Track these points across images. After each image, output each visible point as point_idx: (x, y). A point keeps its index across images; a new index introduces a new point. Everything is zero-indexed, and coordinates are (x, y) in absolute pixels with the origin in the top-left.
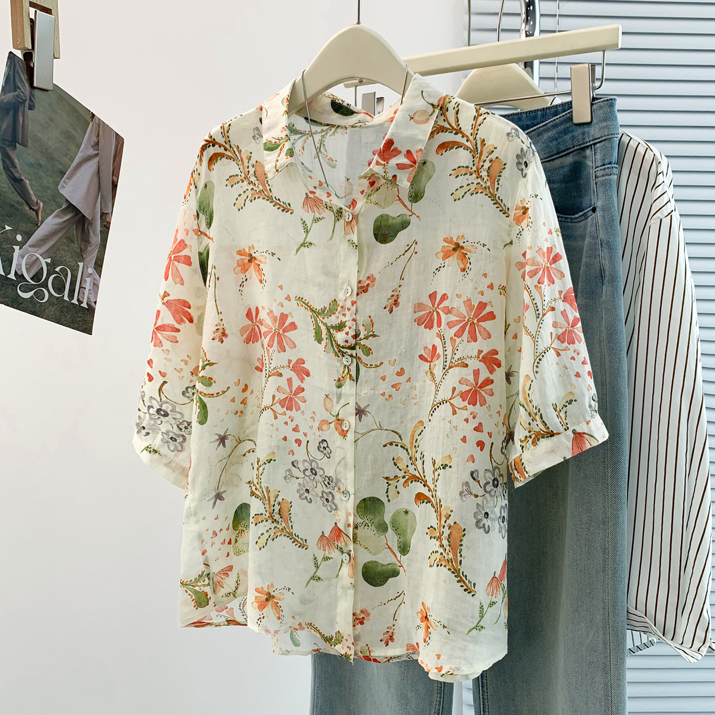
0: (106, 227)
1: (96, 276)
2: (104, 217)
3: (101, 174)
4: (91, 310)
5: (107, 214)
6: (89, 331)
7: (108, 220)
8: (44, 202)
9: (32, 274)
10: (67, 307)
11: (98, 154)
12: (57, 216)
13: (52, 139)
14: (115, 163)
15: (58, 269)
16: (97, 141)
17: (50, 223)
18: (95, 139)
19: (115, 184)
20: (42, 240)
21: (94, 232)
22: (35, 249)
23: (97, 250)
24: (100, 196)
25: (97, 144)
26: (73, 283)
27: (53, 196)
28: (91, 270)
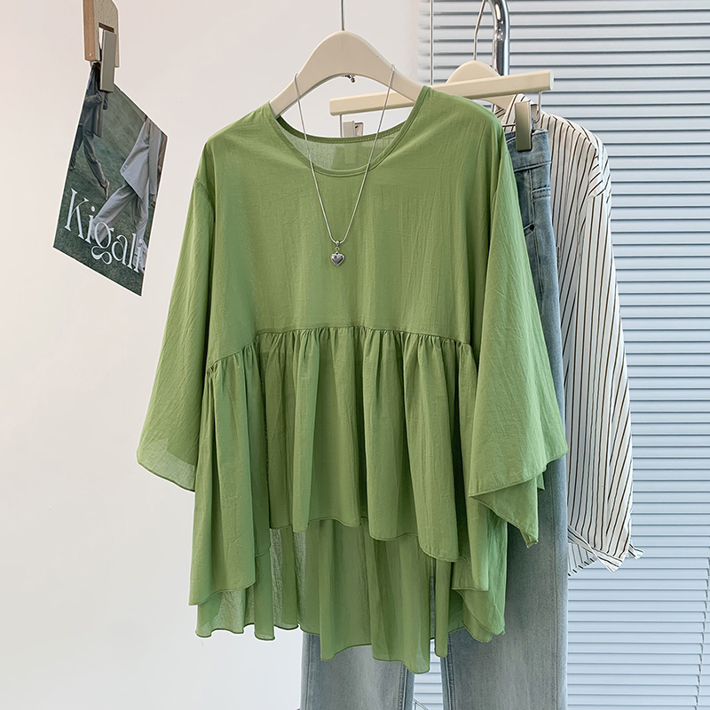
0: (153, 205)
4: (141, 275)
6: (139, 292)
8: (110, 182)
9: (101, 240)
10: (125, 270)
12: (119, 193)
13: (118, 133)
15: (118, 238)
17: (114, 199)
18: (146, 135)
20: (108, 212)
21: (144, 209)
22: (103, 219)
25: (148, 139)
26: (129, 250)
27: (117, 178)
28: (141, 241)
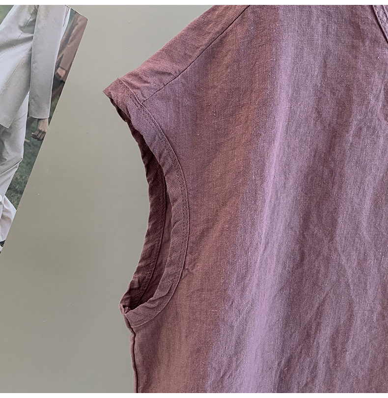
1: (8, 206)
2: (33, 125)
3: (33, 65)
5: (39, 120)
7: (40, 129)
11: (31, 39)
14: (64, 52)
16: (31, 20)
19: (61, 79)
23: (16, 169)
24: (28, 96)
